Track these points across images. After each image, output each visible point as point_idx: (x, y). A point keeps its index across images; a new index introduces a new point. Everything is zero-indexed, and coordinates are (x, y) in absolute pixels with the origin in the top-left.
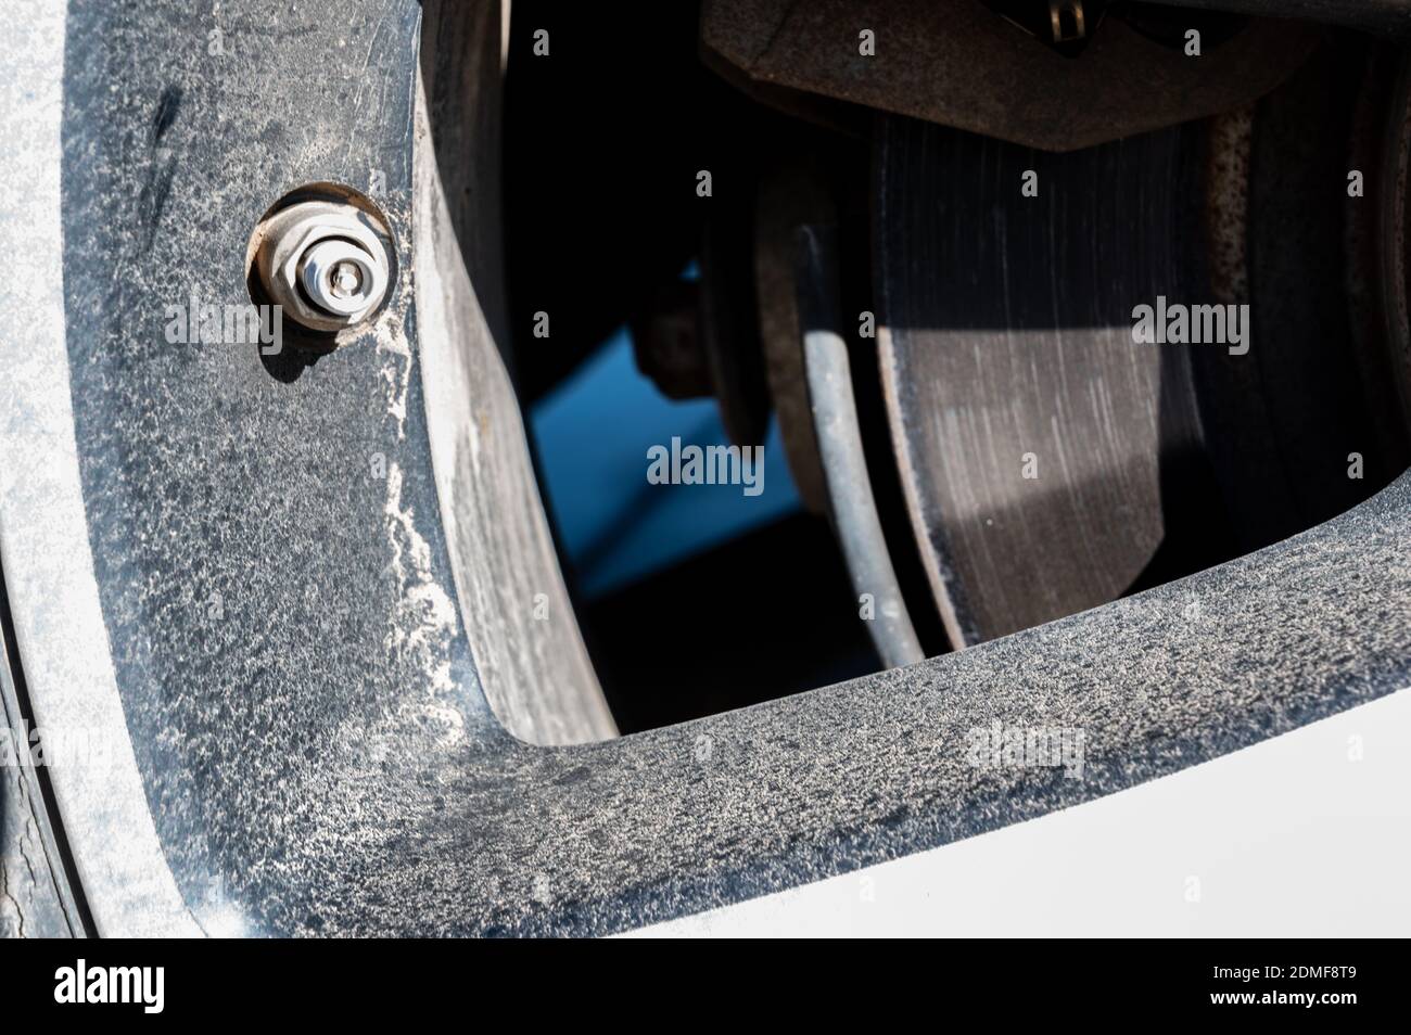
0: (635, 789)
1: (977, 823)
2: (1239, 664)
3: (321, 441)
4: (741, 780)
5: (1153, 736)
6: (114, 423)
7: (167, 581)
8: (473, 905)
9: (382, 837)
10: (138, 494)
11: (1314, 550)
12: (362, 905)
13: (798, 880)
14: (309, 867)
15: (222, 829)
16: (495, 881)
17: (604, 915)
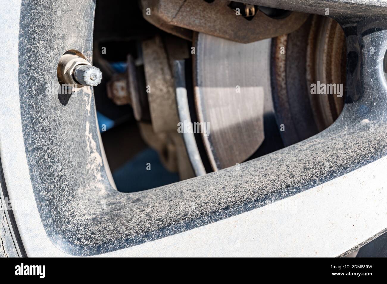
0: (154, 203)
1: (247, 208)
2: (305, 169)
3: (72, 116)
4: (183, 200)
5: (288, 186)
6: (30, 112)
7: (42, 153)
8: (120, 234)
9: (91, 217)
10: (35, 131)
11: (316, 141)
12: (90, 235)
13: (204, 224)
14: (75, 226)
15: (56, 217)
16: (124, 227)
17: (155, 234)
